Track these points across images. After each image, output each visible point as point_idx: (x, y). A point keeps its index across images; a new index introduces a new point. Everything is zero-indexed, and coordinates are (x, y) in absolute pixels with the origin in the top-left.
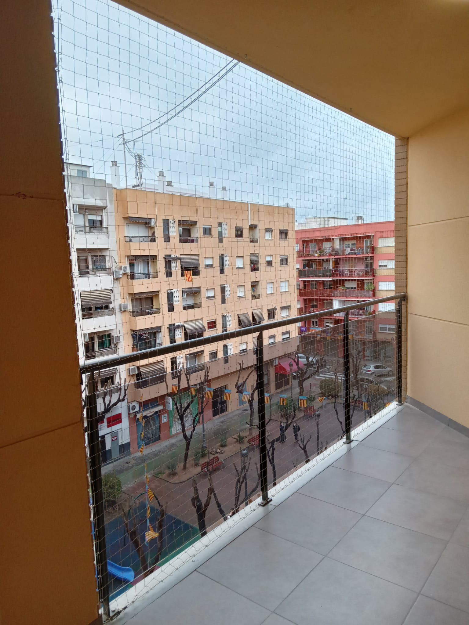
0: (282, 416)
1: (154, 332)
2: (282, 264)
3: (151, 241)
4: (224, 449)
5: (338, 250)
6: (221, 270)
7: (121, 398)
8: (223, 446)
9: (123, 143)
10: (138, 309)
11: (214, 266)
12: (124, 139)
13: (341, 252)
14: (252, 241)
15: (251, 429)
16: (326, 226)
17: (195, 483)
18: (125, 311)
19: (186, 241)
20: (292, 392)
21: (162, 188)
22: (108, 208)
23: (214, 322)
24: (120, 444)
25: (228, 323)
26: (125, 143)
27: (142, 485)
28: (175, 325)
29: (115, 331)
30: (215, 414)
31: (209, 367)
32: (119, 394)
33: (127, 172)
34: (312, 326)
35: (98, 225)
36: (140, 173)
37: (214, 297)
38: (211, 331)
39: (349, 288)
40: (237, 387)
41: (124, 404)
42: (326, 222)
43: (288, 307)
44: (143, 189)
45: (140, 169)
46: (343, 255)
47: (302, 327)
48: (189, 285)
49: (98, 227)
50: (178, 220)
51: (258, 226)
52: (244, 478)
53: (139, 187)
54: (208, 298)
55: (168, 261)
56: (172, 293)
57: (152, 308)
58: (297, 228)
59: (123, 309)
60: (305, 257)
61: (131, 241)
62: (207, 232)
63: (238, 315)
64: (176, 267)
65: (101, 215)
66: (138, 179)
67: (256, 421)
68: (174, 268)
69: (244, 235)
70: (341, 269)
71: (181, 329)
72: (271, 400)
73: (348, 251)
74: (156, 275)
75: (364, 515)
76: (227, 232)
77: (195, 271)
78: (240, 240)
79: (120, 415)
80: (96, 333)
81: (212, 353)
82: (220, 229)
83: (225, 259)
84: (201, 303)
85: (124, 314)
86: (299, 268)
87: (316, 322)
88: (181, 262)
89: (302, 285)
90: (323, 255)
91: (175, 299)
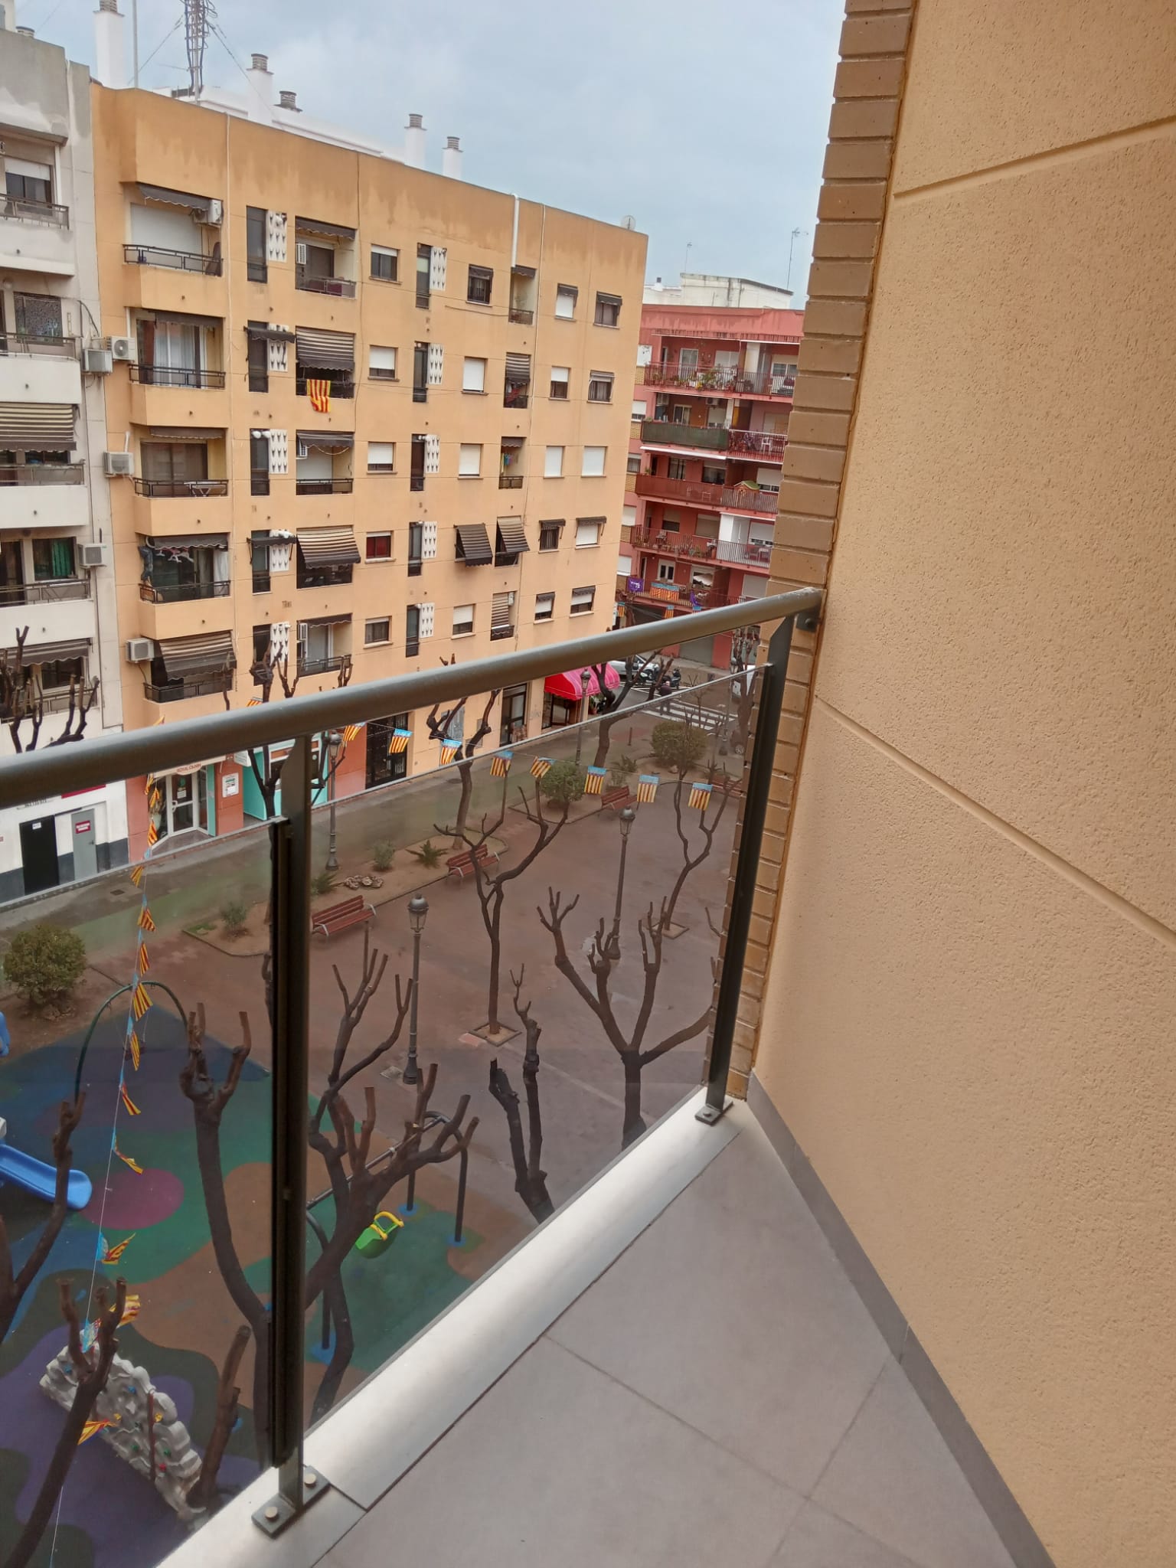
1: (209, 548)
2: (596, 398)
3: (208, 272)
4: (382, 878)
5: (753, 379)
6: (415, 390)
8: (382, 868)
10: (160, 473)
11: (398, 376)
13: (758, 386)
14: (514, 318)
16: (734, 305)
18: (119, 477)
19: (318, 287)
22: (71, 143)
23: (388, 540)
24: (99, 842)
25: (426, 547)
28: (271, 535)
29: (87, 532)
30: (371, 782)
34: (659, 579)
35: (40, 195)
37: (389, 467)
38: (376, 563)
39: (768, 487)
42: (735, 294)
43: (598, 522)
44: (203, 105)
46: (763, 394)
47: (633, 578)
48: (319, 423)
49: (41, 203)
50: (297, 218)
51: (537, 272)
54: (372, 467)
55: (259, 339)
56: (265, 441)
57: (205, 478)
58: (649, 299)
59: (115, 473)
60: (662, 386)
61: (141, 260)
62: (385, 267)
63: (455, 527)
64: (282, 364)
65: (50, 166)
66: (189, 71)
68: (275, 364)
69: (493, 297)
70: (752, 432)
71: (288, 547)
73: (778, 383)
74: (218, 380)
76: (443, 278)
77: (340, 382)
78: (479, 307)
80: (26, 532)
81: (373, 624)
82: (422, 265)
83: (433, 357)
84: (352, 480)
85: (117, 486)
86: (644, 416)
87: (671, 569)
88: (297, 348)
89: (646, 463)
90: (712, 389)
91: (274, 460)
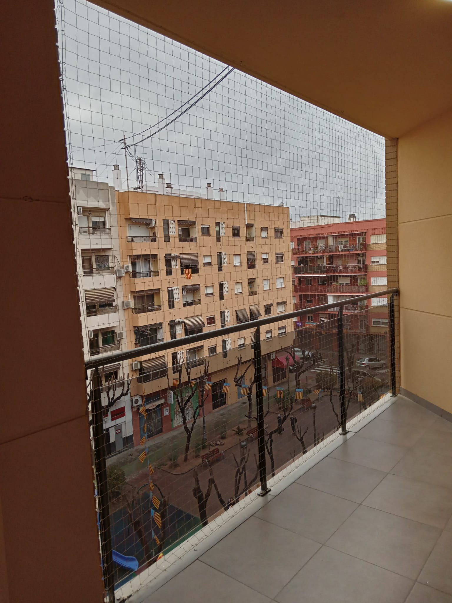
0: (280, 408)
1: (156, 328)
2: (278, 262)
3: (152, 241)
4: (223, 441)
5: (332, 247)
6: (219, 268)
7: (125, 392)
8: (223, 438)
9: (124, 147)
10: (140, 306)
11: (213, 264)
12: (125, 144)
13: (334, 249)
14: (248, 240)
15: (249, 421)
16: (320, 224)
17: (196, 474)
18: (128, 308)
19: (185, 240)
20: (288, 385)
21: (162, 190)
22: (111, 209)
23: (213, 318)
24: (124, 437)
25: (226, 319)
26: (126, 147)
27: (145, 476)
28: (176, 321)
29: (118, 328)
30: (214, 408)
31: (209, 361)
32: (122, 388)
33: (128, 175)
34: (308, 321)
35: (101, 226)
36: (141, 176)
37: (212, 294)
38: (210, 326)
39: (343, 283)
40: (236, 380)
41: (127, 398)
42: (320, 221)
43: (284, 303)
44: (144, 192)
45: (140, 172)
46: (336, 252)
47: (298, 322)
48: (189, 283)
49: (102, 228)
50: (178, 220)
51: (254, 225)
52: (244, 469)
53: (140, 190)
54: (207, 294)
55: (169, 260)
56: (172, 290)
57: (153, 305)
58: (291, 227)
59: (126, 307)
60: (299, 254)
61: (132, 241)
62: (206, 231)
63: (235, 311)
64: (176, 265)
65: (104, 217)
66: (139, 182)
67: (255, 414)
68: (174, 266)
69: (241, 235)
70: (335, 265)
71: (182, 325)
72: (268, 393)
73: (341, 247)
74: (157, 274)
75: (360, 504)
76: (224, 231)
77: (195, 270)
78: (237, 238)
79: (123, 409)
80: (100, 330)
81: (211, 348)
82: (217, 229)
83: (223, 257)
84: (200, 299)
85: (127, 311)
86: (294, 265)
87: (312, 317)
88: (180, 260)
89: (297, 281)
90: (317, 253)
91: (175, 296)
